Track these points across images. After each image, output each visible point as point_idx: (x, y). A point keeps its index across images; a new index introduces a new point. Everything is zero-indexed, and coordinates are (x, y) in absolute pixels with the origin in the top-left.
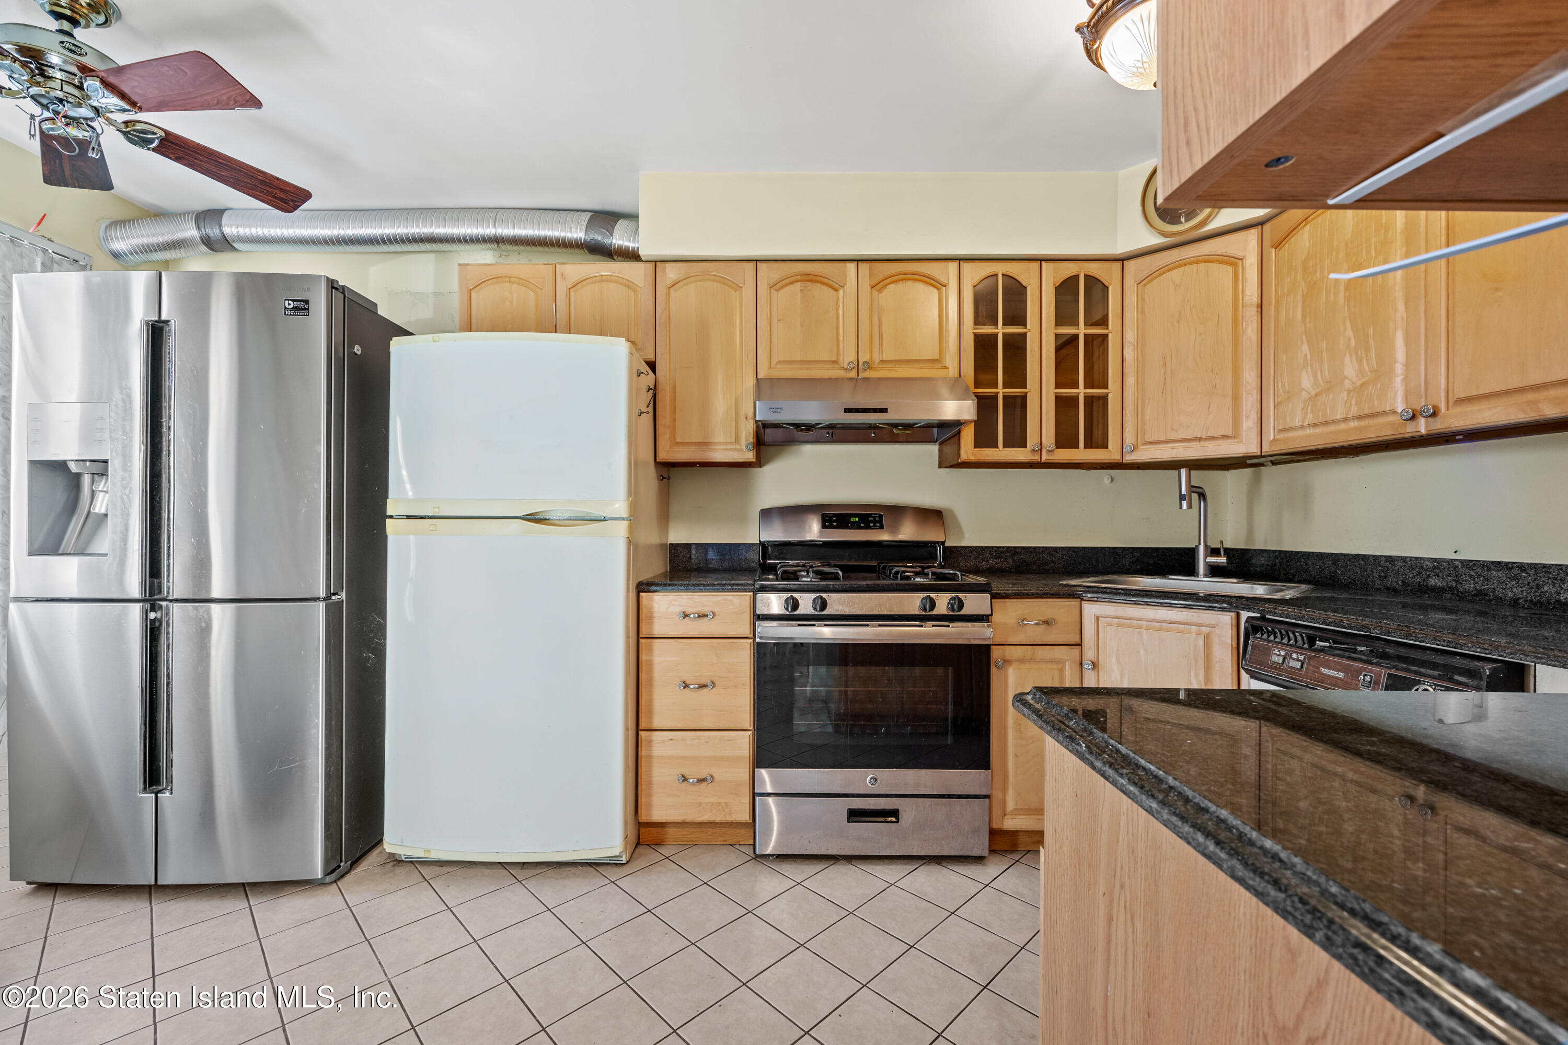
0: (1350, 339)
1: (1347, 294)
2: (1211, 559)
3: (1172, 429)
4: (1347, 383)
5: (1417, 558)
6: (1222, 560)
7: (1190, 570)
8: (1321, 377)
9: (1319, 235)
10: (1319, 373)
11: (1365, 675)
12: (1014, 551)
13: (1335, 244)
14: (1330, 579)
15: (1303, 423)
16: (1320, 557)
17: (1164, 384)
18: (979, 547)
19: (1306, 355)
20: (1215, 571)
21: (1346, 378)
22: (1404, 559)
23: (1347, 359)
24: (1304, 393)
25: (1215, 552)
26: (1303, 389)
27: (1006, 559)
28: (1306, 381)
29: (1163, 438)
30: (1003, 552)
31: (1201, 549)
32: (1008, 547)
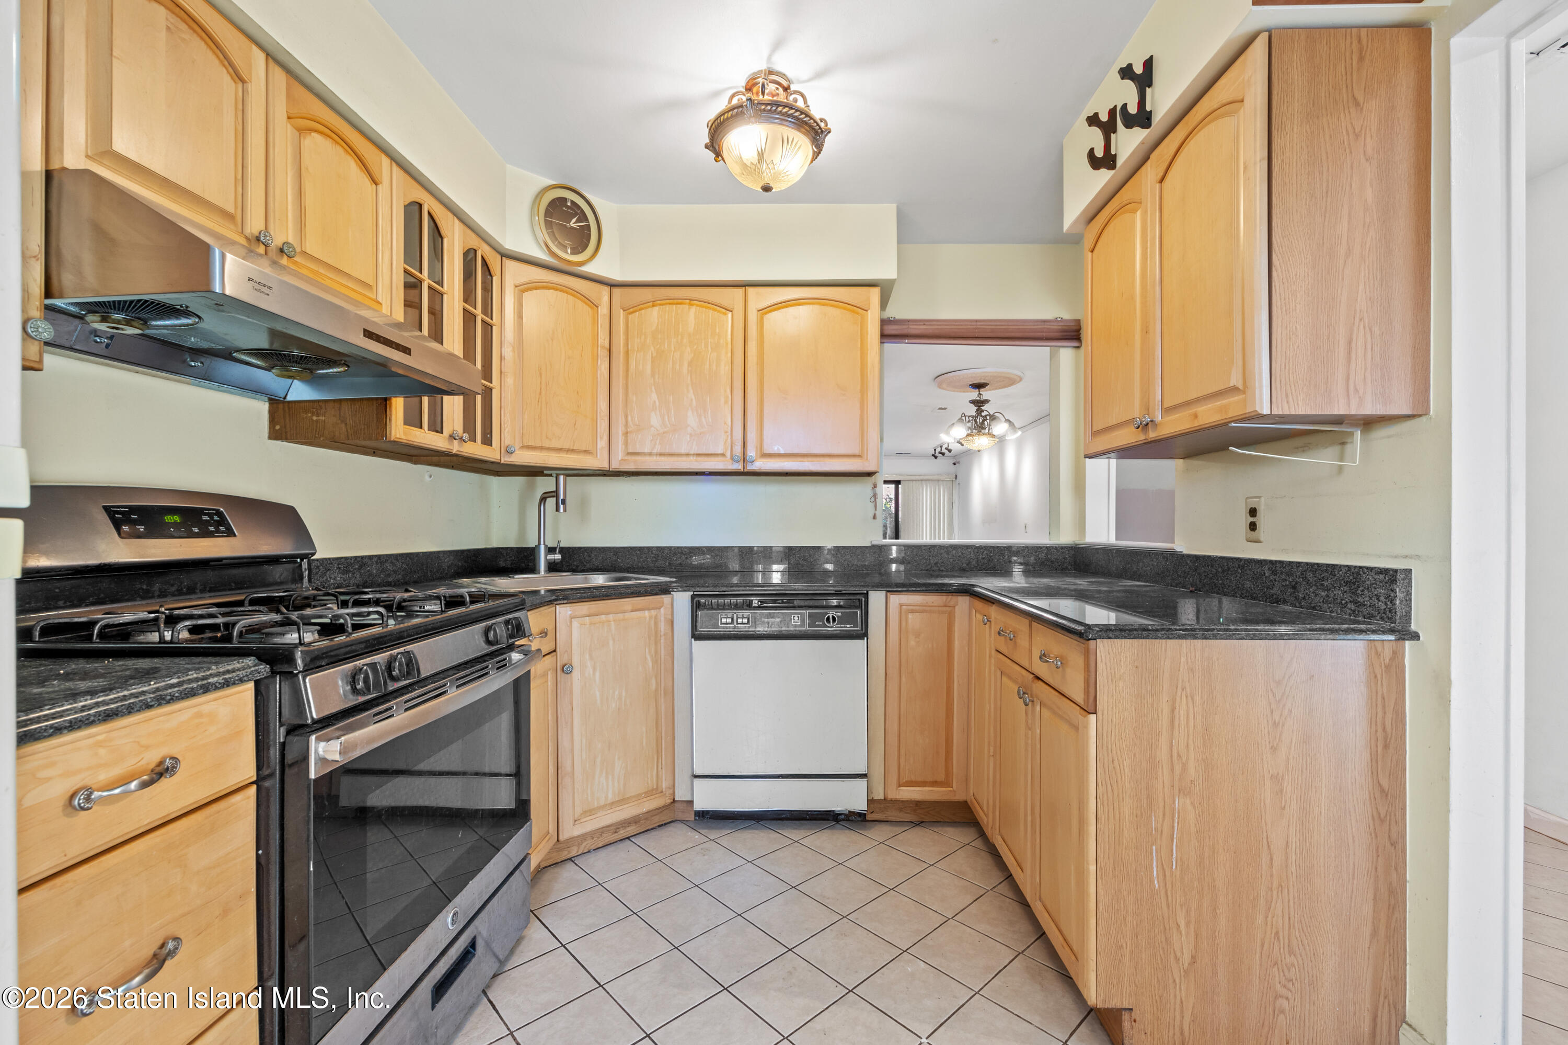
0: (692, 400)
1: (690, 368)
2: (550, 557)
3: (547, 438)
4: (689, 429)
5: (678, 547)
6: (558, 557)
7: (531, 568)
8: (669, 421)
9: (667, 317)
10: (666, 417)
11: (794, 617)
12: (362, 561)
13: (680, 330)
14: (612, 566)
15: (652, 450)
16: (602, 550)
17: (540, 394)
18: (326, 559)
19: (655, 402)
20: (553, 567)
21: (689, 426)
22: (670, 548)
23: (690, 413)
24: (652, 429)
25: (551, 550)
26: (652, 426)
27: (354, 574)
28: (655, 420)
29: (539, 444)
30: (351, 564)
31: (542, 547)
32: (356, 558)
